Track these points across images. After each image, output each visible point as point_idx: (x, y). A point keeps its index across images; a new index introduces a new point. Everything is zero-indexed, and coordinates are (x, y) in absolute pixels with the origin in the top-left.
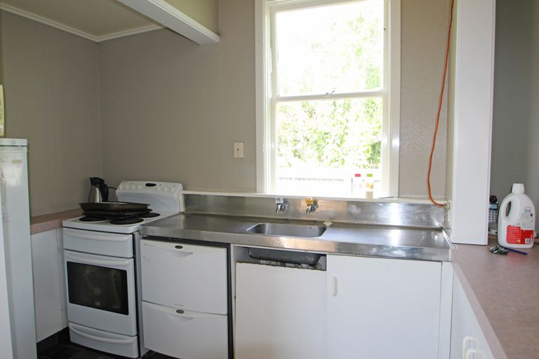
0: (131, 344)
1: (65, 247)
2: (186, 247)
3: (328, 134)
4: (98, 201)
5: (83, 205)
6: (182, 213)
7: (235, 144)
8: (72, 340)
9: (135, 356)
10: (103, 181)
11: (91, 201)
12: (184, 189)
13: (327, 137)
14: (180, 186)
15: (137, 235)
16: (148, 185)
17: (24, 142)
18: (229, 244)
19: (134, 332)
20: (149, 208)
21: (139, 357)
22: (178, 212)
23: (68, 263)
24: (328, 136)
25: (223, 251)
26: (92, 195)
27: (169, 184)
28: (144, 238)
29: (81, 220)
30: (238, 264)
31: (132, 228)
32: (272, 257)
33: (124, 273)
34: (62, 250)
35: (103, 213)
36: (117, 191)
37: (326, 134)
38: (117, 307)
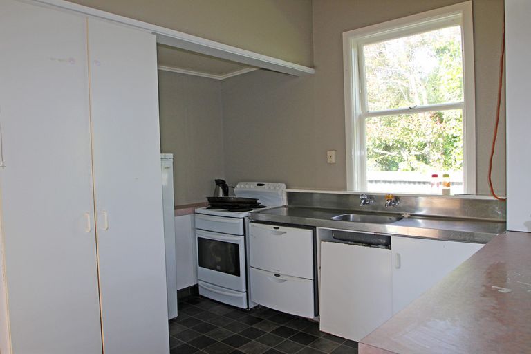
0: (242, 298)
1: (197, 227)
2: (282, 229)
3: (456, 137)
4: (221, 196)
5: (209, 199)
6: (285, 206)
7: (328, 152)
8: (200, 293)
9: (245, 307)
10: (224, 182)
11: (216, 196)
12: (287, 188)
13: (455, 141)
14: (284, 185)
15: (247, 220)
16: (258, 185)
17: (171, 155)
18: (315, 227)
19: (244, 290)
20: (258, 201)
21: (248, 308)
22: (282, 205)
23: (198, 238)
24: (456, 139)
25: (310, 232)
26: (217, 191)
27: (275, 184)
28: (252, 222)
29: (208, 208)
30: (322, 242)
31: (244, 214)
32: (350, 238)
33: (237, 246)
34: (194, 229)
35: (224, 204)
36: (235, 190)
37: (454, 137)
38: (233, 271)
